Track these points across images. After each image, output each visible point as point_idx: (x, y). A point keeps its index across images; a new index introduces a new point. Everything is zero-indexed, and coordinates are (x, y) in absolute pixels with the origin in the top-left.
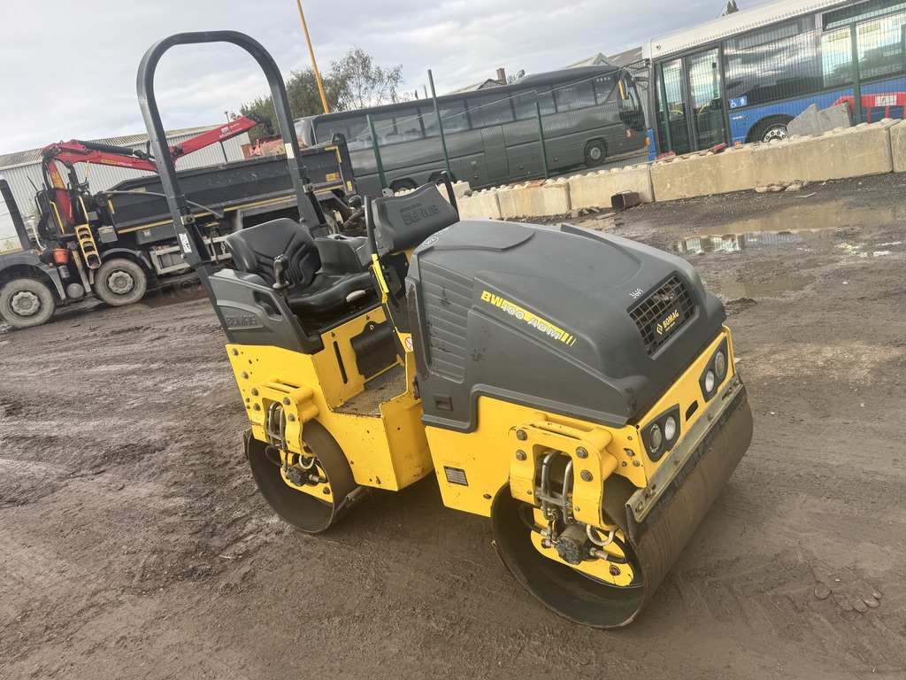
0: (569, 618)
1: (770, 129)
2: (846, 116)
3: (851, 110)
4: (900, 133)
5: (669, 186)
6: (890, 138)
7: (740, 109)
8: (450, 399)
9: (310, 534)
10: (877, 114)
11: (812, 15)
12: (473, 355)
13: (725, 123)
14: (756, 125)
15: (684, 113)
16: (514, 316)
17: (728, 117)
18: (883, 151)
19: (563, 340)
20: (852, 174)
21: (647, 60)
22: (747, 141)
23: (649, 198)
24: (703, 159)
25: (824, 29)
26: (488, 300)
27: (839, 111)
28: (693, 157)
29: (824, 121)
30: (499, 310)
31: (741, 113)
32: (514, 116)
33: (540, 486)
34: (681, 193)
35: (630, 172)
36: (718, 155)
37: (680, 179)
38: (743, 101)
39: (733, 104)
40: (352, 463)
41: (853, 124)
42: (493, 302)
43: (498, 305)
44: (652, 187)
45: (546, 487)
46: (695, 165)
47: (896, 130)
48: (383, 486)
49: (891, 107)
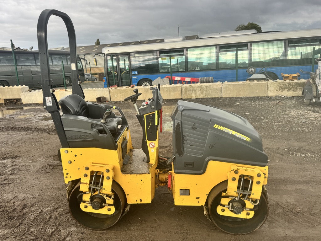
0: (233, 234)
1: (144, 82)
2: (168, 81)
3: (170, 80)
4: (184, 88)
5: (116, 96)
6: (181, 89)
7: (135, 75)
8: (194, 163)
9: (101, 230)
10: (176, 82)
11: (157, 51)
12: (210, 146)
13: (130, 78)
14: (140, 81)
15: (117, 73)
16: (228, 133)
17: (131, 77)
18: (180, 92)
19: (247, 140)
20: (172, 98)
21: (104, 54)
22: (137, 85)
23: (109, 100)
24: (128, 89)
25: (160, 56)
26: (217, 127)
27: (166, 80)
28: (124, 88)
29: (163, 82)
30: (222, 131)
31: (135, 76)
32: (36, 64)
33: (239, 189)
34: (120, 99)
35: (102, 90)
36: (132, 88)
37: (120, 94)
38: (136, 73)
39: (133, 73)
40: (128, 195)
41: (170, 84)
42: (219, 128)
43: (221, 129)
44: (110, 96)
45: (242, 189)
46: (125, 91)
47: (183, 87)
48: (143, 202)
49: (179, 81)
